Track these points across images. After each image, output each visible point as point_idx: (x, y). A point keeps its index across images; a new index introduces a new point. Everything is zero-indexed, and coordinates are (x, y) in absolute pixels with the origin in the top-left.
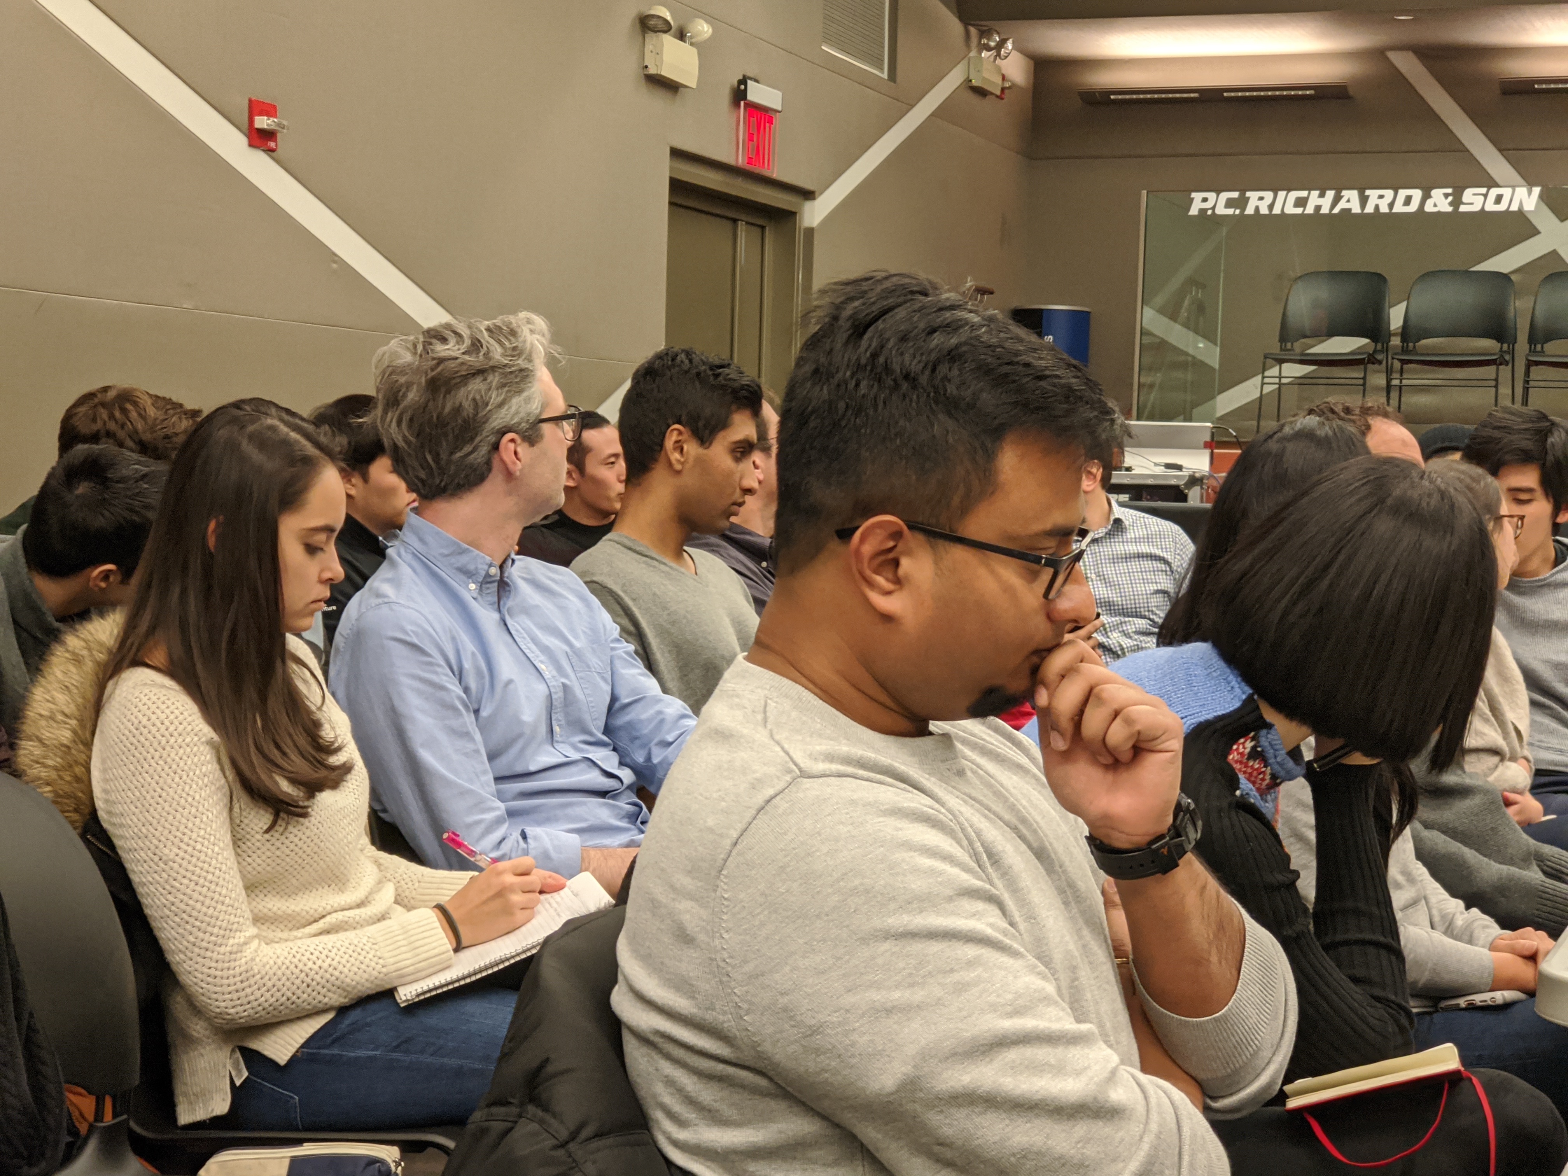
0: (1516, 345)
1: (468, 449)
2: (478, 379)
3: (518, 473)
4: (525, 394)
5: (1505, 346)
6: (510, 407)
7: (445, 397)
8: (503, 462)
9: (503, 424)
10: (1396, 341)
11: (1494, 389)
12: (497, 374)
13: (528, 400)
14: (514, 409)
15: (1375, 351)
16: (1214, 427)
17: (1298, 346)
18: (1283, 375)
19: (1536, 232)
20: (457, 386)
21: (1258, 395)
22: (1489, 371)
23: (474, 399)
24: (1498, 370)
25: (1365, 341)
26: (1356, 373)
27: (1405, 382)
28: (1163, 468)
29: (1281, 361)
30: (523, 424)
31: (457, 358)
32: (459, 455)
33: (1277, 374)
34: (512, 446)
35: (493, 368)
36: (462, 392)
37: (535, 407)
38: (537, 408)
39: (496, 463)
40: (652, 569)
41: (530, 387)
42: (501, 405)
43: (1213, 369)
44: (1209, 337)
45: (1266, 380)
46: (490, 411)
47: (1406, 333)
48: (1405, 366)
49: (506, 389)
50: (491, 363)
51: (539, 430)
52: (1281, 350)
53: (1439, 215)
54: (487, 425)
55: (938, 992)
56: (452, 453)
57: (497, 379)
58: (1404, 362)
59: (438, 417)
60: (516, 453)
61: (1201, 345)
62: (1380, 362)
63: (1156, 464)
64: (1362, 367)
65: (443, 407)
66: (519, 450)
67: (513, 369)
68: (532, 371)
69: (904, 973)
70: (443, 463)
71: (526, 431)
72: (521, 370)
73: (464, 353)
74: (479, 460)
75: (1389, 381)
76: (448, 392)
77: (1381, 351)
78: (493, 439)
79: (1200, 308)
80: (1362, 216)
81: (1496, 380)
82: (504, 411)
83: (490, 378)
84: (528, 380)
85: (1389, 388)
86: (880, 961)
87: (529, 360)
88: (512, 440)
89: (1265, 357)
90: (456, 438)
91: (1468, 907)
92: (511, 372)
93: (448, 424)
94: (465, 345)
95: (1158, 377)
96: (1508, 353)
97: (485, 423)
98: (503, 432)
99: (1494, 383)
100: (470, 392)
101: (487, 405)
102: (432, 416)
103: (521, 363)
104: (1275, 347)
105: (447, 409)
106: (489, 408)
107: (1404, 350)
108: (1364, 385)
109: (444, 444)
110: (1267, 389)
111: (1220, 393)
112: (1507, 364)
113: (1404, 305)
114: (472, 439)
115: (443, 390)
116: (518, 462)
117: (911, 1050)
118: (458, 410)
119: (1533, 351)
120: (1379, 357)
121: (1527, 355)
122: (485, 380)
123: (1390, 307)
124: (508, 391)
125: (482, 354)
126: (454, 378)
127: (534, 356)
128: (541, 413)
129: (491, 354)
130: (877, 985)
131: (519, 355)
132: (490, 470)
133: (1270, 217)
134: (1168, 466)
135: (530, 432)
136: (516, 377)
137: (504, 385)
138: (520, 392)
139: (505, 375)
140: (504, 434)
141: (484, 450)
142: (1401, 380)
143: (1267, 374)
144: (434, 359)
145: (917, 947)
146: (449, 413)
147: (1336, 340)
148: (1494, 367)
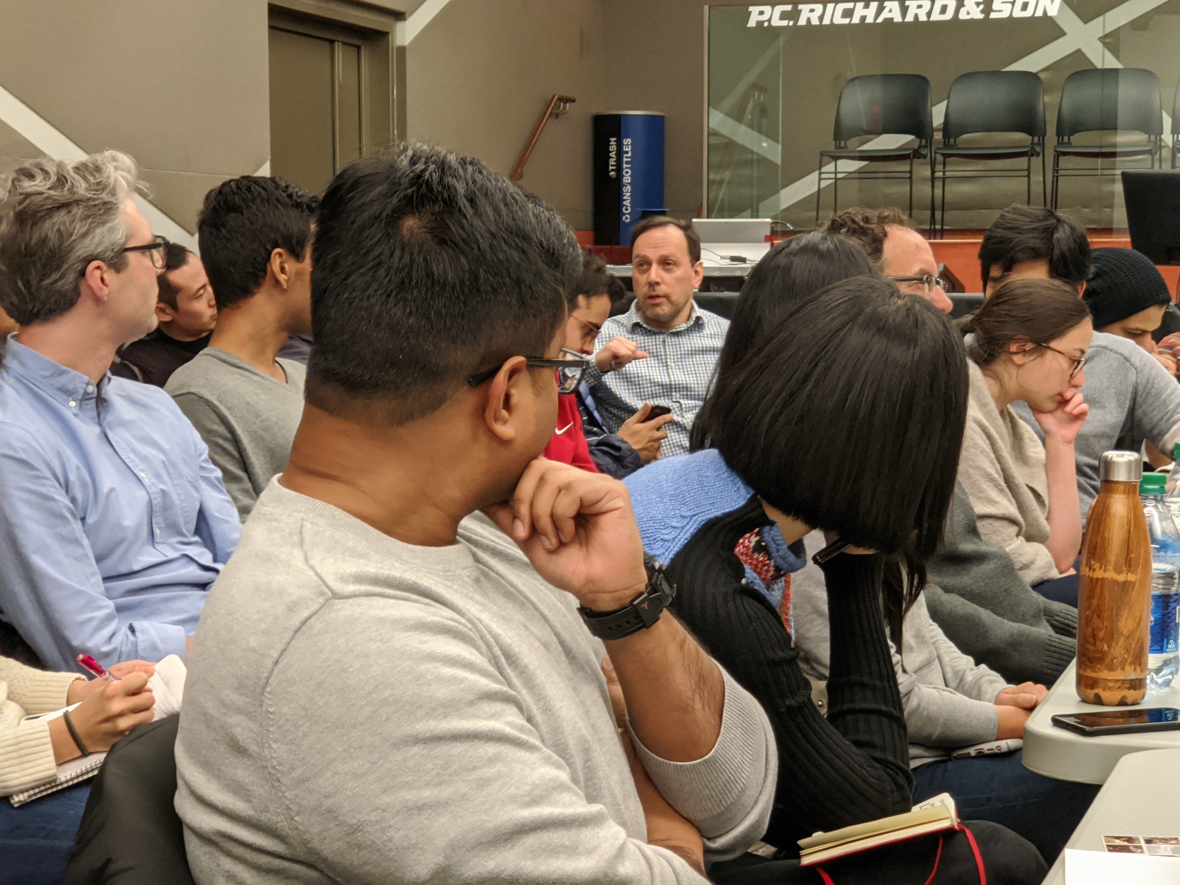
0: (1046, 138)
1: (55, 276)
2: (63, 212)
3: (106, 298)
4: (108, 225)
5: (1036, 139)
6: (93, 238)
7: (31, 228)
8: (90, 288)
9: (90, 253)
10: (938, 136)
11: (1026, 179)
12: (81, 207)
13: (112, 230)
14: (97, 239)
15: (920, 147)
16: (773, 223)
17: (852, 144)
18: (838, 170)
19: (1063, 34)
20: (43, 219)
21: (816, 189)
22: (1022, 162)
23: (59, 230)
24: (1029, 160)
25: (909, 138)
26: (904, 167)
27: (947, 174)
28: (728, 261)
29: (836, 158)
30: (108, 253)
31: (42, 193)
32: (47, 282)
33: (833, 170)
34: (98, 273)
35: (77, 202)
36: (48, 224)
37: (119, 237)
38: (121, 238)
39: (83, 289)
40: (245, 379)
41: (114, 220)
42: (84, 235)
43: (777, 165)
44: (772, 136)
45: (823, 176)
46: (75, 240)
47: (947, 128)
48: (947, 160)
49: (89, 220)
50: (75, 197)
51: (124, 258)
52: (836, 147)
53: (972, 21)
54: (72, 254)
55: (464, 788)
56: (41, 280)
57: (81, 211)
58: (945, 156)
59: (26, 248)
60: (102, 279)
61: (765, 145)
62: (925, 157)
63: (722, 258)
64: (909, 161)
65: (31, 238)
66: (105, 276)
67: (96, 202)
68: (115, 204)
69: (433, 773)
70: (33, 289)
71: (112, 259)
72: (105, 203)
73: (49, 189)
74: (67, 287)
75: (933, 172)
76: (35, 224)
77: (926, 147)
78: (79, 266)
79: (763, 111)
80: (904, 25)
81: (1028, 170)
82: (87, 241)
83: (75, 210)
84: (112, 212)
85: (933, 179)
86: (410, 764)
87: (113, 193)
88: (98, 268)
89: (822, 155)
90: (44, 266)
91: (977, 664)
92: (95, 206)
93: (35, 253)
94: (51, 181)
95: (727, 175)
96: (1039, 144)
97: (69, 252)
98: (88, 260)
99: (1026, 173)
100: (54, 224)
101: (71, 235)
102: (21, 246)
103: (105, 196)
104: (830, 146)
105: (33, 241)
106: (73, 238)
107: (947, 145)
108: (911, 178)
109: (33, 271)
110: (824, 184)
111: (784, 186)
112: (1038, 154)
113: (945, 103)
114: (59, 267)
115: (30, 223)
116: (105, 288)
117: (441, 843)
118: (44, 240)
119: (1060, 143)
120: (924, 152)
121: (1055, 147)
122: (70, 212)
123: (932, 106)
124: (91, 223)
125: (66, 189)
126: (39, 212)
127: (118, 189)
128: (125, 243)
129: (75, 189)
130: (407, 786)
131: (103, 190)
132: (78, 295)
133: (821, 27)
134: (734, 259)
135: (116, 260)
136: (100, 209)
137: (88, 217)
138: (104, 223)
139: (88, 208)
140: (90, 261)
141: (71, 277)
142: (944, 173)
143: (824, 170)
144: (21, 194)
145: (443, 749)
146: (37, 244)
147: (885, 137)
148: (1025, 159)
